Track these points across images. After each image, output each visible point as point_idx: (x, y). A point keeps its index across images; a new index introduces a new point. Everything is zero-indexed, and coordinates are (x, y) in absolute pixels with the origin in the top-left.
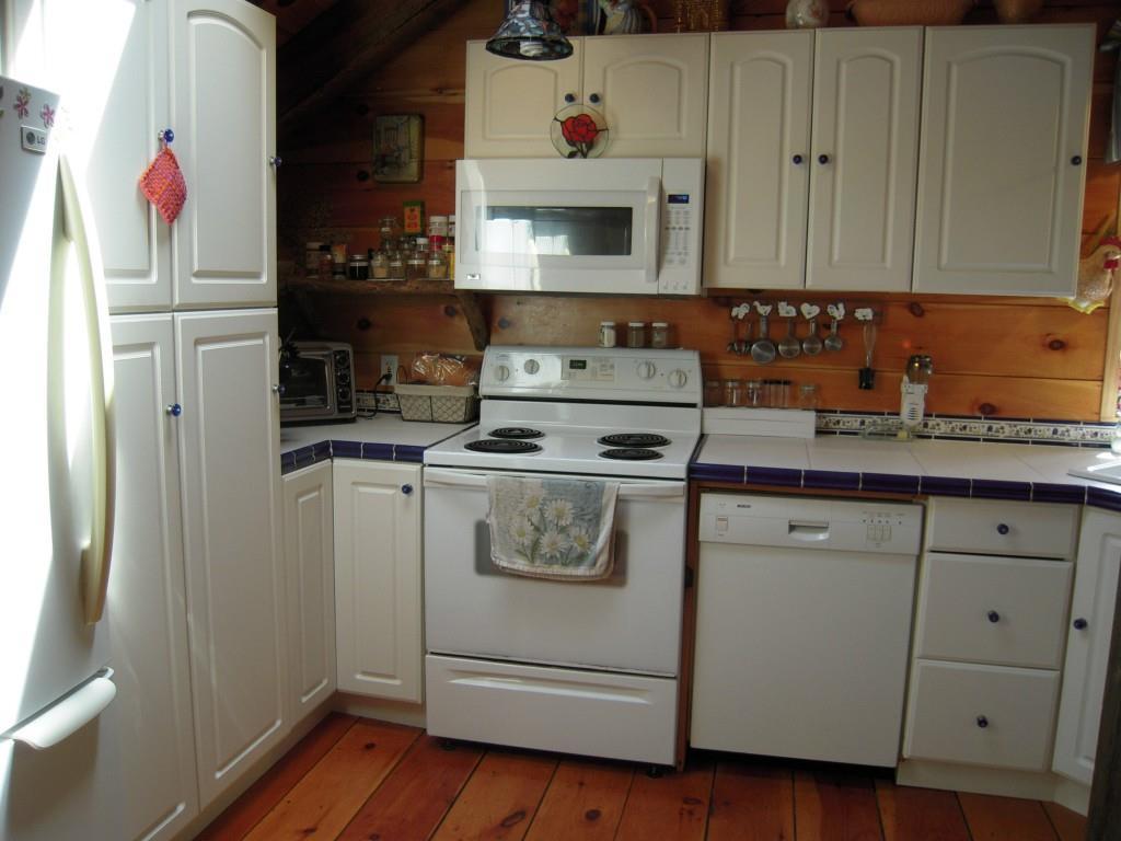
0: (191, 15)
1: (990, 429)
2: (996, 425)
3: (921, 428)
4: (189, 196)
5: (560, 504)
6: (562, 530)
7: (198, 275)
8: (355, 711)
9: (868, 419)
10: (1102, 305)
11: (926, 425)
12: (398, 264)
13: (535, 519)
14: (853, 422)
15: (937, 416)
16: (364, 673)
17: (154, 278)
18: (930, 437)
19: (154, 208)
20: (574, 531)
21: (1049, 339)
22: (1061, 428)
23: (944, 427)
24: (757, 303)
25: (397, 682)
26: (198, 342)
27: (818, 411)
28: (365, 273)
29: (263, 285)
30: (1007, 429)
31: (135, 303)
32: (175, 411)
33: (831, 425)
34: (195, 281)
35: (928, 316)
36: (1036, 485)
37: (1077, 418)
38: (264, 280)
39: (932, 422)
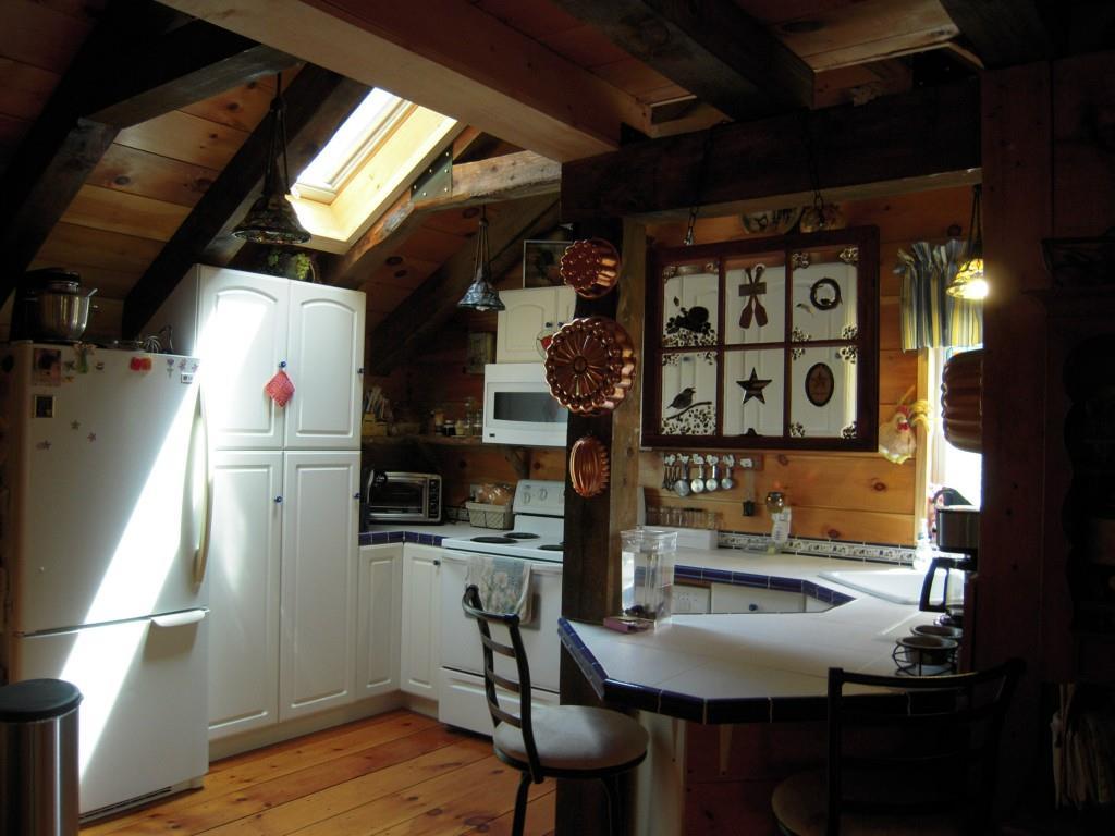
0: (303, 303)
1: (835, 549)
2: (839, 546)
3: (787, 546)
4: (295, 394)
5: (501, 574)
6: (503, 590)
7: (301, 432)
8: (415, 708)
9: (754, 538)
10: (910, 457)
11: (791, 545)
12: (468, 426)
13: (489, 582)
14: (742, 540)
15: (799, 538)
16: (415, 680)
17: (272, 434)
18: (794, 553)
19: (274, 401)
20: (509, 592)
21: (874, 483)
22: (886, 550)
23: (803, 546)
24: (679, 455)
25: (429, 687)
26: (299, 466)
27: (720, 531)
28: (452, 431)
29: (349, 439)
30: (847, 550)
31: (260, 445)
32: (278, 500)
33: (729, 542)
34: (298, 435)
35: (790, 464)
36: (772, 578)
37: (895, 542)
38: (351, 435)
39: (796, 542)
